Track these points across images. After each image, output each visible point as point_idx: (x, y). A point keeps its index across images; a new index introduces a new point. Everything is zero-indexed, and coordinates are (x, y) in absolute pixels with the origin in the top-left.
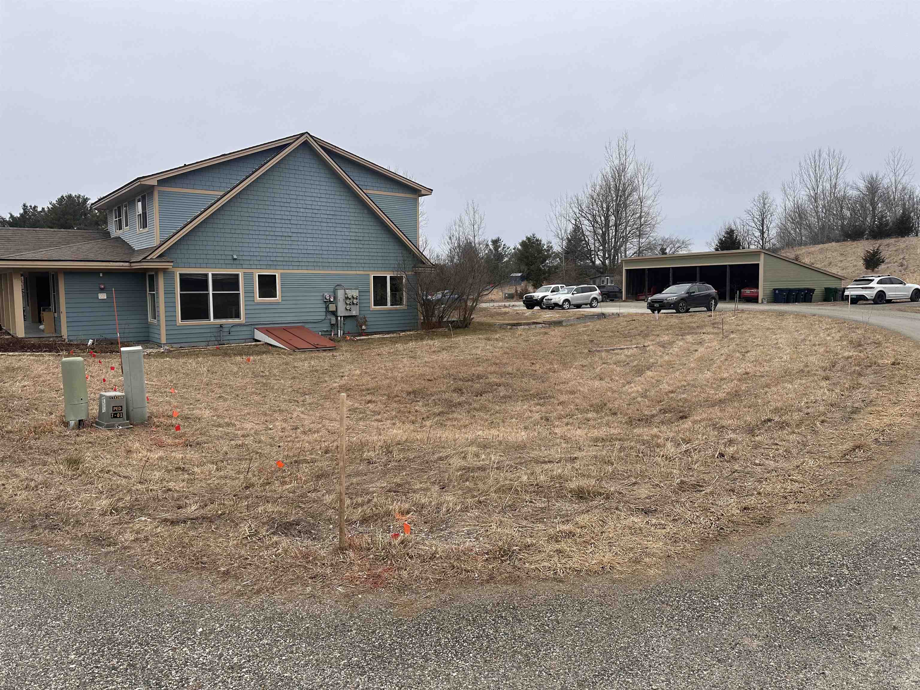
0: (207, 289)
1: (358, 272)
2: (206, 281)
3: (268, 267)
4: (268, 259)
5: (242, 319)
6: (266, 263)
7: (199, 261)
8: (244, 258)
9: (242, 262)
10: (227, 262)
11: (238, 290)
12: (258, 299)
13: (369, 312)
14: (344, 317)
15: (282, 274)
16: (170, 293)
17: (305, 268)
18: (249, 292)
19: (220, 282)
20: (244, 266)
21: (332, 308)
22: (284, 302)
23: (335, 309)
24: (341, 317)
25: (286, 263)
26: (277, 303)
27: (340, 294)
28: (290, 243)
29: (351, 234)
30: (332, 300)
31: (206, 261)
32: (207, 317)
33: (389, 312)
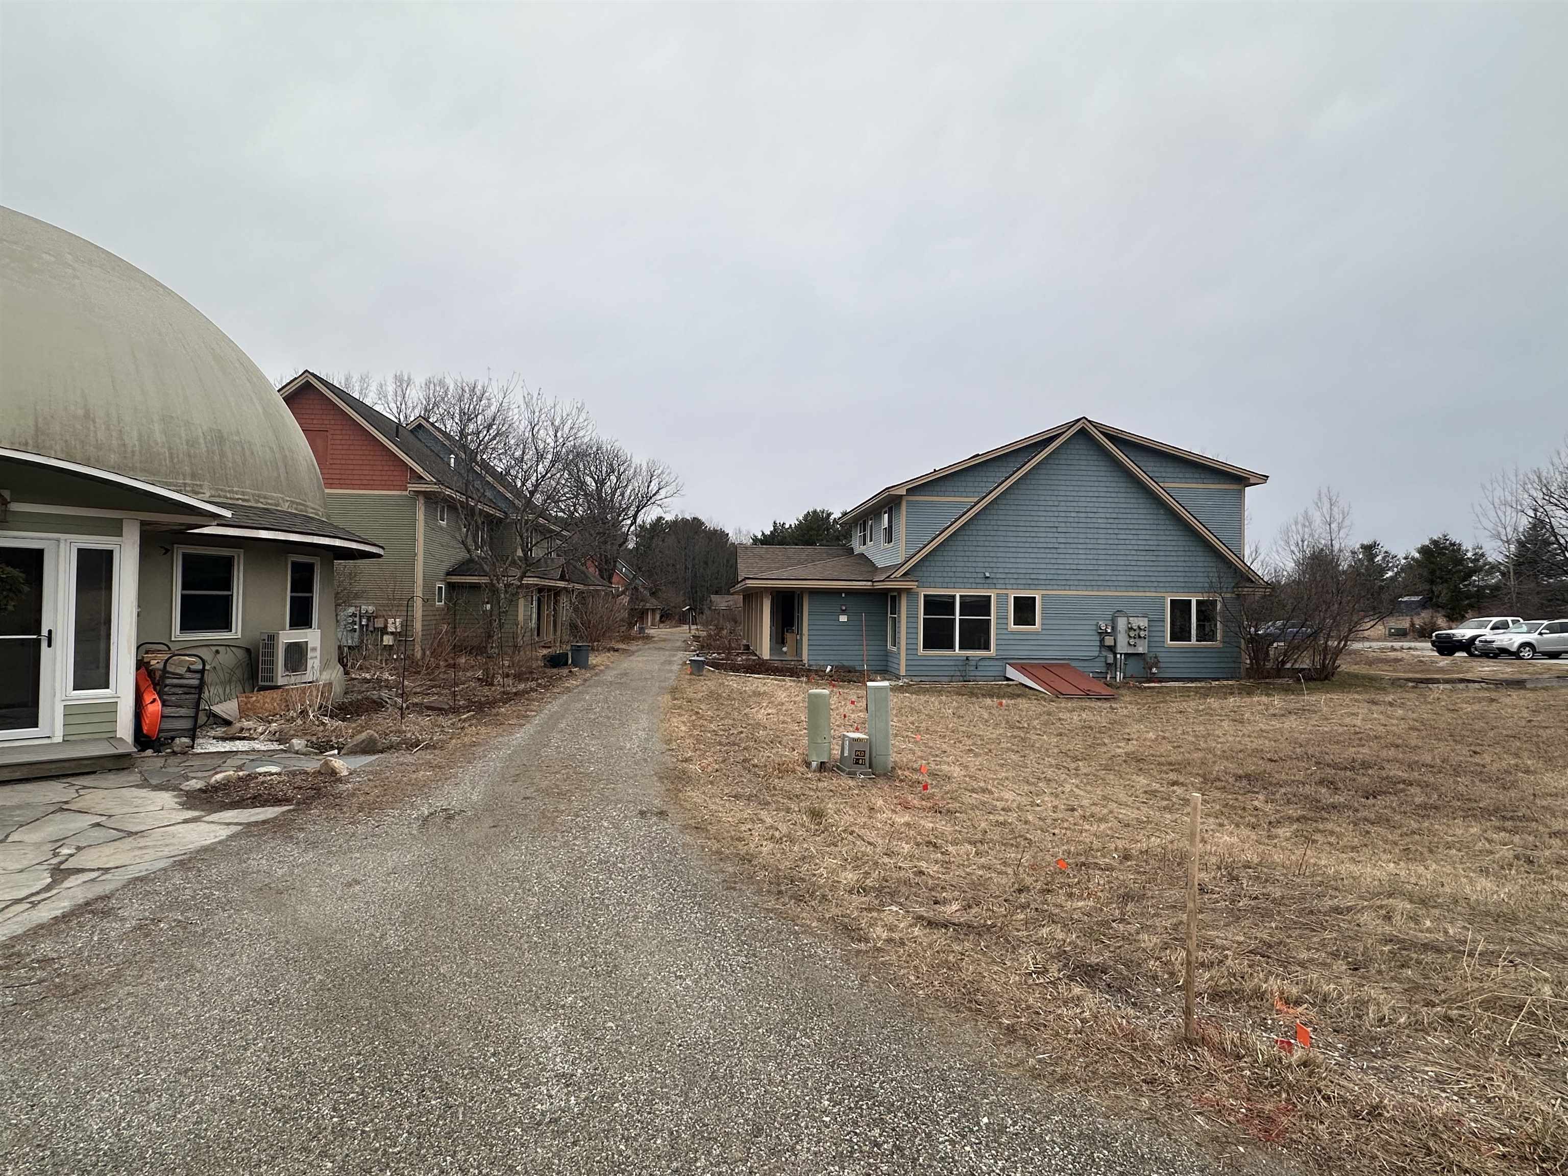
0: (953, 614)
1: (1148, 594)
2: (953, 603)
3: (1028, 586)
4: (1028, 576)
5: (993, 652)
6: (1024, 582)
7: (947, 580)
8: (998, 576)
9: (995, 581)
10: (978, 581)
11: (989, 615)
12: (1012, 627)
13: (1163, 650)
14: (1125, 654)
15: (1043, 596)
16: (912, 617)
17: (1074, 588)
18: (1002, 618)
19: (970, 605)
20: (998, 586)
21: (1109, 641)
22: (1044, 632)
23: (1113, 644)
24: (1121, 654)
25: (1049, 583)
26: (1037, 633)
27: (1122, 623)
28: (1056, 556)
29: (1140, 542)
30: (1109, 631)
31: (954, 580)
32: (951, 647)
33: (1194, 650)
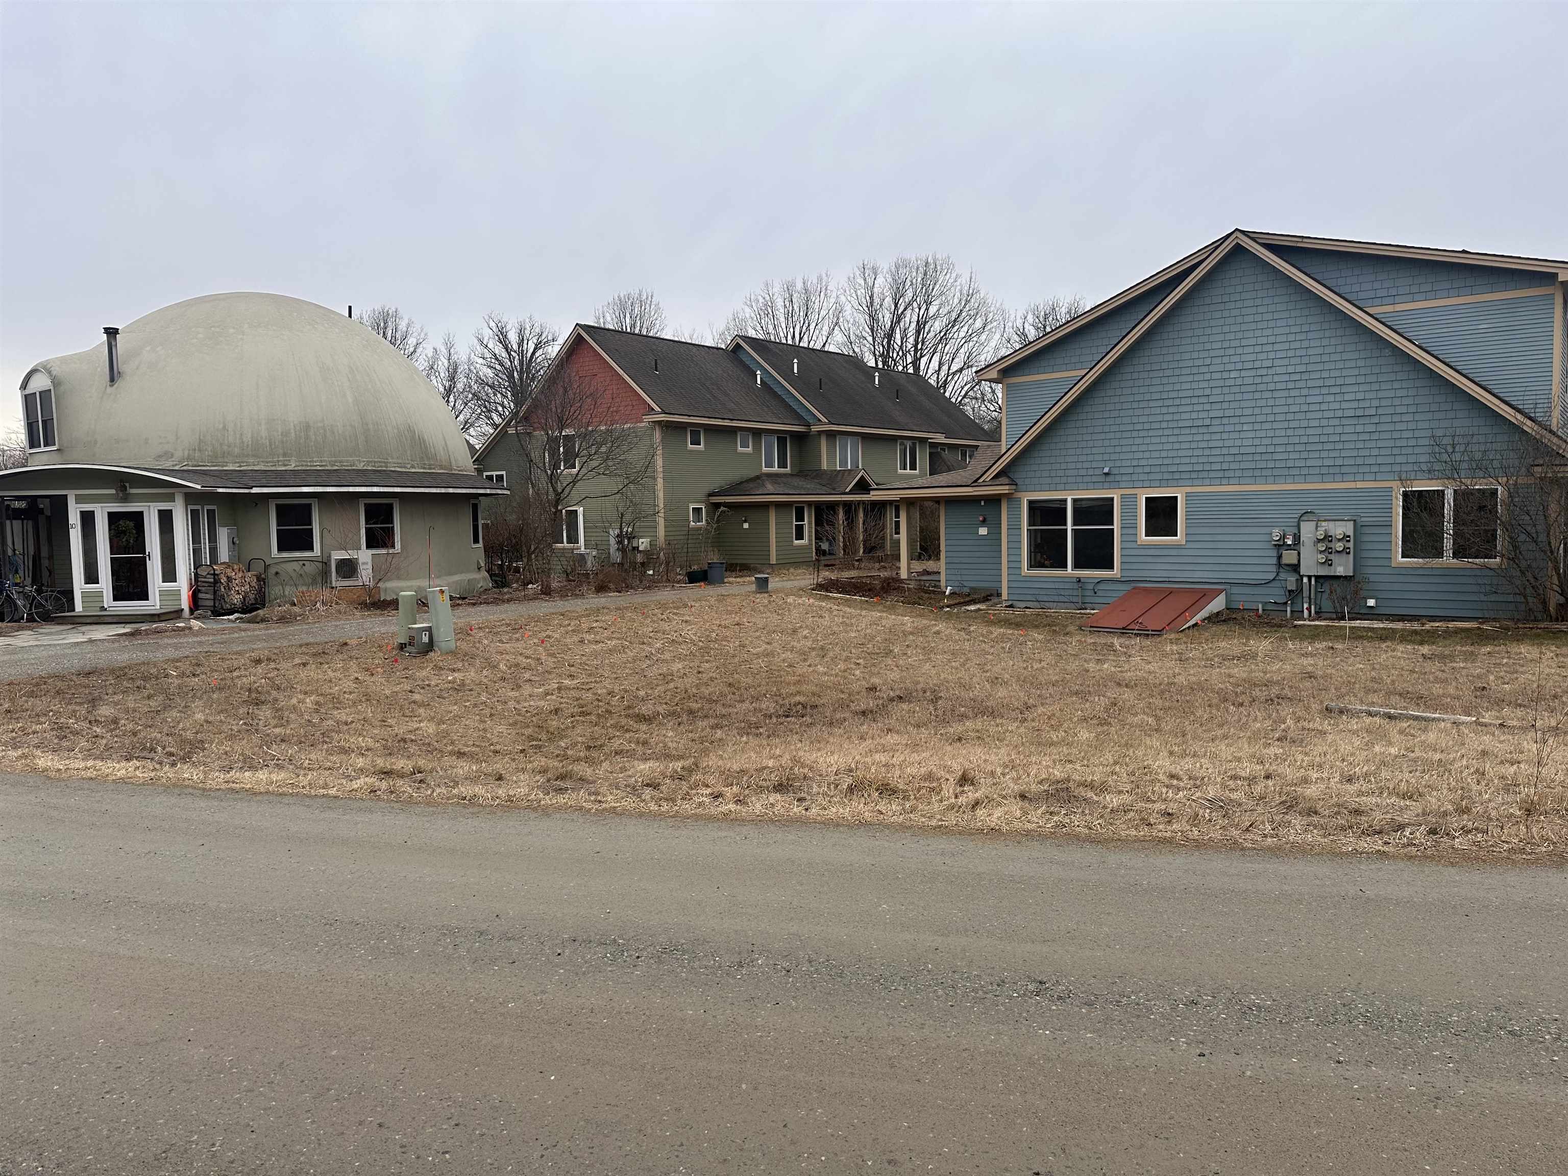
0: (1065, 524)
1: (1360, 485)
2: (1065, 510)
3: (1163, 483)
4: (1164, 469)
5: (1116, 572)
6: (1159, 477)
7: (1057, 480)
8: (1123, 471)
9: (1118, 478)
10: (1095, 479)
11: (1112, 524)
12: (1143, 537)
13: (1388, 571)
14: (1317, 577)
15: (1188, 495)
16: (1015, 528)
17: (1236, 481)
18: (1129, 526)
19: (1085, 512)
20: (1123, 485)
21: (1289, 557)
22: (1190, 545)
23: (1296, 562)
24: (1310, 577)
25: (1196, 475)
26: (1178, 547)
27: (1308, 531)
28: (1207, 437)
29: (1345, 405)
30: (1289, 542)
31: (1064, 480)
32: (1065, 566)
33: (1447, 572)
